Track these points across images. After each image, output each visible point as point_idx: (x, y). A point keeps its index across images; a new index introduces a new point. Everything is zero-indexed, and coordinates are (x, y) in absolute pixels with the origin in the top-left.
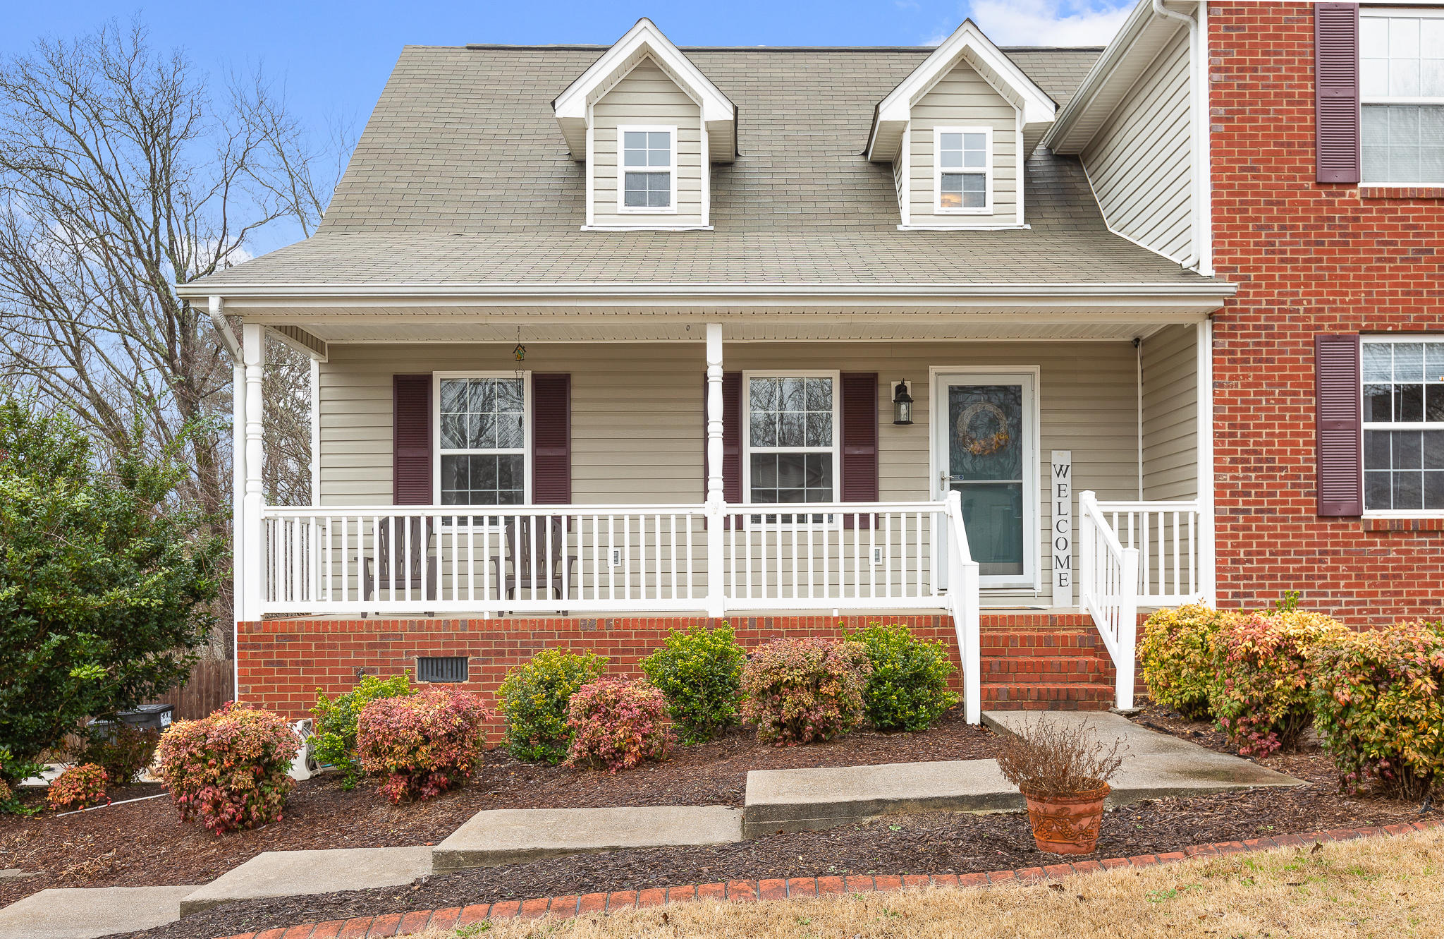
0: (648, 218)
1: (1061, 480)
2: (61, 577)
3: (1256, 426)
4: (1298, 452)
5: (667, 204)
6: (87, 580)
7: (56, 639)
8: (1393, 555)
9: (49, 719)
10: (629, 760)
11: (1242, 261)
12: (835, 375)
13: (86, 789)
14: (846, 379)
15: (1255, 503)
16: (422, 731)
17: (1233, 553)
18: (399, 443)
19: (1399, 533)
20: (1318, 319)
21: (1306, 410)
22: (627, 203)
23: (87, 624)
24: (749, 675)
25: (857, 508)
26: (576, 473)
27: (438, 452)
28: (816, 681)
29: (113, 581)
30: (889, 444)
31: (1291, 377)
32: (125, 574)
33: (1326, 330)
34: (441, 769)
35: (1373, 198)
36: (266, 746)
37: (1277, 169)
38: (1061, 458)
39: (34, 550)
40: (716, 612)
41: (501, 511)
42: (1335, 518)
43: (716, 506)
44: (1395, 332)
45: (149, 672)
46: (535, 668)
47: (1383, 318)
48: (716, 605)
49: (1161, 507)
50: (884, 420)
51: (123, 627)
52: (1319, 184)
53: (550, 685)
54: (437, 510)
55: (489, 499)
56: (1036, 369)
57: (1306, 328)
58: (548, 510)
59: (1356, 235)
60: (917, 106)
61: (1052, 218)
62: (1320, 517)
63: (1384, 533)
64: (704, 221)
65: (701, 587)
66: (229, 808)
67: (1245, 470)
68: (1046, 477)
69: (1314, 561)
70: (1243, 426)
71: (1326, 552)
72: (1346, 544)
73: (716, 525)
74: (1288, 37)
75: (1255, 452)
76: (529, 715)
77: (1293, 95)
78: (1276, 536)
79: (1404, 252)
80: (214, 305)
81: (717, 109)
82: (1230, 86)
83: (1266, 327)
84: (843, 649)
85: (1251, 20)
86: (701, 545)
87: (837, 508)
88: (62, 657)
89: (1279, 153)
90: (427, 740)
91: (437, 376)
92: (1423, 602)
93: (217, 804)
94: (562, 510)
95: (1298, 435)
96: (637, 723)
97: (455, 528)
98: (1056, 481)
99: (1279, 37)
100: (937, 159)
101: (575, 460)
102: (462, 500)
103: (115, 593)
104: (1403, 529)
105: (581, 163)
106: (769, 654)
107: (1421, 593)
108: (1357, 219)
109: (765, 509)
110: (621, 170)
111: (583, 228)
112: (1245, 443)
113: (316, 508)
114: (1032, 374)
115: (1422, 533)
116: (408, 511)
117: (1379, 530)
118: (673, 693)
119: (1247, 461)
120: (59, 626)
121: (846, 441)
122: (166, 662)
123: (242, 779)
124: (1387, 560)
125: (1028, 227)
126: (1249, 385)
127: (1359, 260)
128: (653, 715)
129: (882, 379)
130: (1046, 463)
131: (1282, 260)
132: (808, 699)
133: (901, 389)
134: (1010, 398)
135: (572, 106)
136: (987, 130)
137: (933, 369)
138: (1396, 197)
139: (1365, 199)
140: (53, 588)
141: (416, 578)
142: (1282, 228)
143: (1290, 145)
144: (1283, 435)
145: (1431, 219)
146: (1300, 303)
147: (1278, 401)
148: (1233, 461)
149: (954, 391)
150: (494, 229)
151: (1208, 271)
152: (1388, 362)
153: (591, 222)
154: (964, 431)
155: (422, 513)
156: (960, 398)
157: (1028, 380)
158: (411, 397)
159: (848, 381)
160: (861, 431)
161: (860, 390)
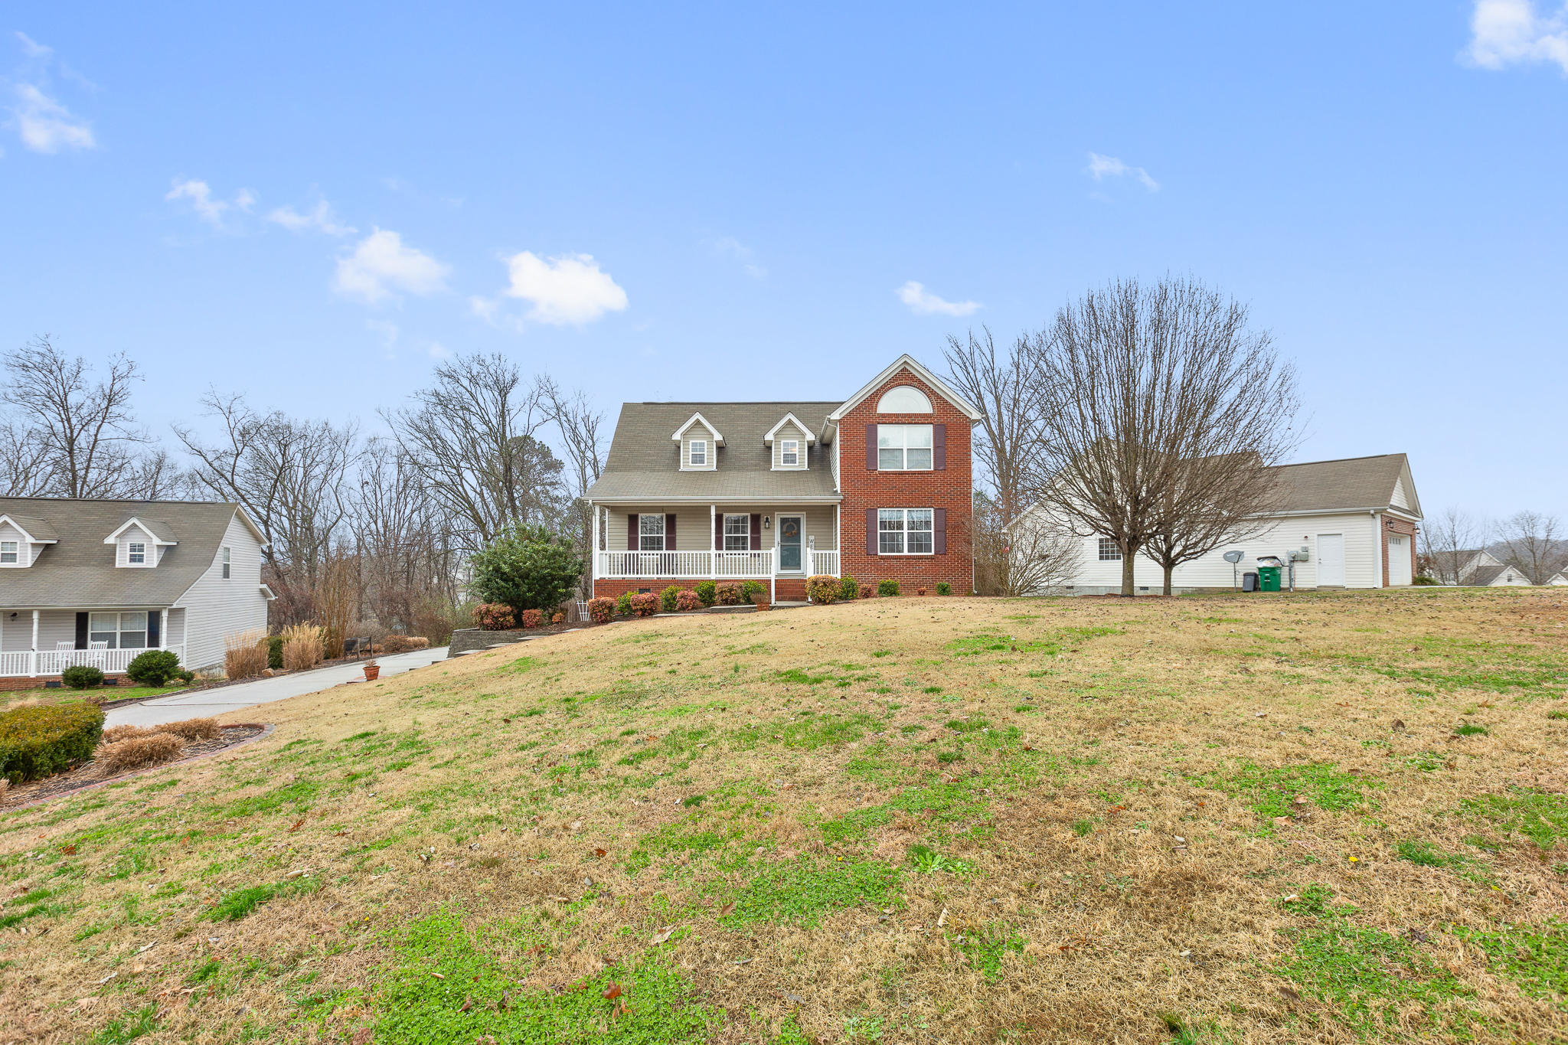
0: (698, 467)
2: (556, 568)
3: (851, 532)
4: (861, 537)
5: (704, 463)
7: (555, 582)
8: (887, 563)
9: (550, 602)
10: (691, 606)
11: (847, 489)
12: (749, 514)
13: (561, 619)
15: (850, 551)
16: (643, 601)
17: (846, 563)
18: (629, 533)
19: (887, 559)
20: (867, 503)
21: (864, 526)
22: (692, 463)
23: (561, 578)
24: (717, 591)
25: (753, 552)
26: (677, 541)
27: (640, 535)
28: (731, 590)
29: (566, 569)
30: (764, 533)
31: (860, 519)
32: (568, 567)
33: (869, 506)
35: (881, 473)
37: (856, 466)
38: (812, 538)
39: (551, 561)
40: (712, 578)
41: (659, 552)
42: (871, 554)
43: (713, 551)
44: (887, 507)
46: (668, 590)
47: (884, 504)
48: (713, 576)
50: (762, 527)
51: (567, 580)
52: (867, 470)
53: (672, 594)
54: (640, 552)
55: (654, 549)
56: (805, 512)
57: (864, 505)
58: (671, 552)
59: (877, 482)
60: (776, 435)
61: (817, 466)
62: (867, 555)
63: (884, 558)
64: (714, 468)
65: (709, 573)
66: (603, 617)
67: (847, 542)
68: (807, 543)
69: (865, 566)
70: (847, 531)
71: (868, 564)
72: (874, 562)
73: (713, 557)
74: (859, 432)
75: (851, 538)
76: (667, 600)
77: (860, 447)
78: (856, 559)
79: (889, 487)
80: (590, 502)
81: (718, 437)
82: (844, 445)
83: (853, 505)
84: (736, 584)
85: (850, 428)
86: (709, 561)
87: (749, 551)
88: (556, 588)
89: (857, 462)
91: (640, 515)
92: (894, 576)
93: (601, 616)
94: (674, 552)
95: (861, 534)
96: (692, 600)
97: (643, 556)
98: (810, 544)
99: (857, 433)
100: (782, 450)
101: (677, 537)
102: (646, 549)
103: (567, 572)
104: (888, 557)
105: (679, 447)
106: (720, 585)
107: (893, 574)
108: (877, 478)
109: (729, 552)
110: (691, 453)
111: (680, 470)
112: (848, 536)
114: (804, 514)
115: (893, 558)
116: (632, 552)
117: (882, 558)
118: (700, 595)
119: (849, 539)
120: (556, 580)
121: (752, 533)
123: (606, 611)
124: (885, 566)
125: (808, 470)
126: (849, 520)
127: (878, 488)
128: (695, 598)
129: (762, 515)
130: (807, 539)
131: (858, 489)
132: (728, 594)
133: (767, 519)
134: (797, 521)
135: (677, 436)
136: (797, 442)
137: (776, 513)
138: (886, 473)
139: (879, 474)
140: (555, 570)
141: (635, 568)
142: (858, 481)
143: (861, 459)
144: (858, 534)
145: (896, 479)
146: (862, 499)
147: (856, 525)
148: (844, 539)
149: (782, 519)
150: (654, 470)
151: (839, 492)
152: (884, 514)
153: (682, 469)
154: (784, 530)
155: (635, 552)
156: (783, 521)
157: (803, 517)
158: (633, 520)
159: (752, 516)
160: (756, 530)
161: (756, 519)
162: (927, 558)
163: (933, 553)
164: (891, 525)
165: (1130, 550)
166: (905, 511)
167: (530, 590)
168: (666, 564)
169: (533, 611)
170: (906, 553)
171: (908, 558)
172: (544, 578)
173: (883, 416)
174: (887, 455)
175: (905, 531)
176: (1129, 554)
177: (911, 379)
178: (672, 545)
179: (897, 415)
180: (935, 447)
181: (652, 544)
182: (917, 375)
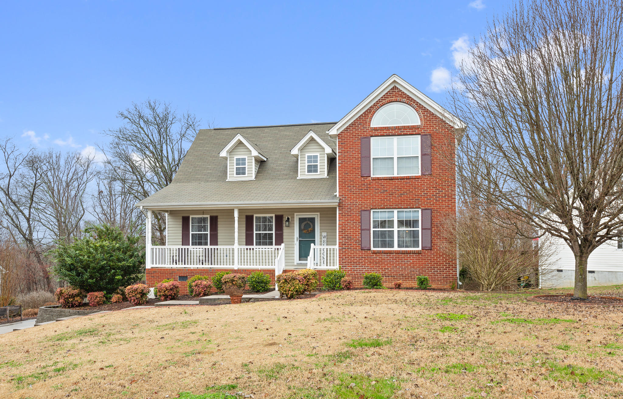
0: (241, 178)
1: (324, 239)
2: (114, 260)
3: (347, 230)
4: (357, 235)
5: (245, 174)
6: (119, 260)
7: (113, 271)
8: (378, 258)
9: (113, 286)
10: (202, 295)
11: (344, 194)
12: (274, 215)
13: (118, 300)
14: (276, 216)
15: (347, 246)
16: (166, 288)
17: (342, 257)
18: (183, 231)
19: (379, 253)
20: (361, 206)
21: (359, 226)
22: (237, 174)
23: (119, 268)
25: (277, 247)
26: (218, 239)
27: (191, 233)
29: (124, 260)
30: (286, 231)
31: (355, 219)
32: (126, 259)
33: (363, 209)
34: (169, 295)
35: (374, 179)
36: (142, 290)
37: (352, 174)
38: (324, 234)
39: (109, 255)
40: (236, 268)
41: (204, 247)
42: (365, 250)
43: (236, 246)
44: (379, 209)
45: (134, 279)
47: (376, 206)
49: (329, 247)
50: (284, 225)
51: (126, 269)
52: (362, 177)
54: (190, 247)
55: (200, 245)
56: (319, 213)
57: (358, 208)
58: (213, 247)
59: (370, 188)
60: (301, 150)
62: (361, 250)
63: (376, 253)
64: (253, 178)
66: (136, 301)
67: (345, 239)
68: (321, 238)
69: (360, 259)
70: (344, 230)
71: (363, 257)
72: (367, 256)
73: (236, 250)
74: (355, 145)
75: (347, 235)
77: (356, 157)
78: (352, 254)
79: (381, 191)
80: (141, 208)
82: (342, 156)
83: (350, 208)
85: (347, 141)
87: (274, 247)
88: (115, 275)
89: (353, 170)
90: (167, 290)
91: (191, 217)
92: (385, 269)
93: (134, 300)
94: (216, 247)
95: (357, 232)
97: (192, 251)
98: (323, 239)
99: (353, 145)
100: (306, 162)
101: (219, 234)
102: (195, 245)
103: (123, 263)
104: (380, 252)
105: (227, 162)
107: (384, 267)
108: (370, 184)
110: (235, 167)
111: (227, 180)
112: (345, 234)
113: (166, 247)
114: (318, 215)
115: (384, 253)
116: (184, 247)
117: (374, 252)
118: (216, 283)
119: (345, 237)
120: (114, 269)
121: (276, 230)
122: (137, 277)
123: (139, 296)
124: (377, 259)
125: (328, 177)
126: (346, 221)
127: (371, 193)
129: (284, 216)
130: (321, 235)
131: (353, 194)
132: (230, 284)
133: (288, 218)
134: (312, 220)
135: (223, 154)
136: (318, 154)
137: (295, 214)
138: (379, 179)
139: (373, 180)
140: (113, 262)
141: (182, 260)
142: (353, 186)
143: (355, 168)
144: (353, 232)
145: (387, 184)
146: (357, 203)
147: (352, 224)
148: (342, 237)
149: (300, 219)
150: (208, 181)
151: (338, 196)
152: (377, 215)
153: (228, 179)
154: (302, 228)
155: (186, 247)
156: (301, 220)
157: (317, 216)
158: (185, 221)
159: (276, 217)
160: (279, 228)
161: (279, 219)
162: (414, 253)
163: (420, 248)
164: (383, 224)
165: (581, 252)
166: (396, 211)
167: (91, 277)
168: (209, 257)
169: (96, 293)
170: (396, 248)
171: (398, 252)
172: (103, 267)
173: (376, 129)
174: (379, 163)
175: (396, 229)
176: (581, 257)
177: (401, 96)
178: (214, 241)
179: (387, 129)
180: (423, 155)
181: (200, 240)
182: (406, 92)
